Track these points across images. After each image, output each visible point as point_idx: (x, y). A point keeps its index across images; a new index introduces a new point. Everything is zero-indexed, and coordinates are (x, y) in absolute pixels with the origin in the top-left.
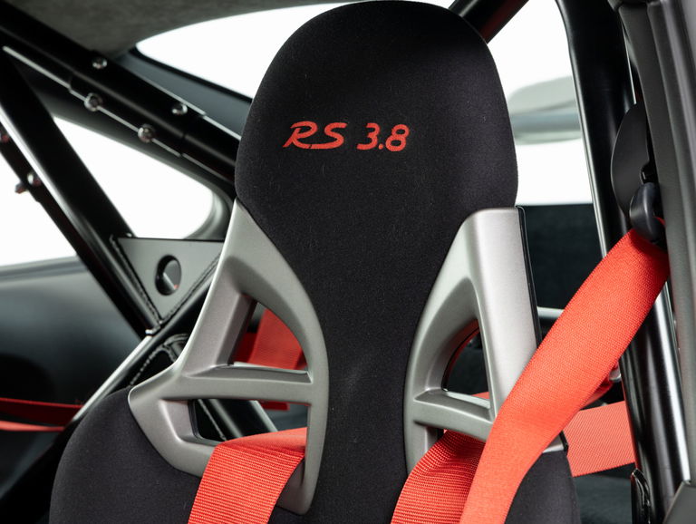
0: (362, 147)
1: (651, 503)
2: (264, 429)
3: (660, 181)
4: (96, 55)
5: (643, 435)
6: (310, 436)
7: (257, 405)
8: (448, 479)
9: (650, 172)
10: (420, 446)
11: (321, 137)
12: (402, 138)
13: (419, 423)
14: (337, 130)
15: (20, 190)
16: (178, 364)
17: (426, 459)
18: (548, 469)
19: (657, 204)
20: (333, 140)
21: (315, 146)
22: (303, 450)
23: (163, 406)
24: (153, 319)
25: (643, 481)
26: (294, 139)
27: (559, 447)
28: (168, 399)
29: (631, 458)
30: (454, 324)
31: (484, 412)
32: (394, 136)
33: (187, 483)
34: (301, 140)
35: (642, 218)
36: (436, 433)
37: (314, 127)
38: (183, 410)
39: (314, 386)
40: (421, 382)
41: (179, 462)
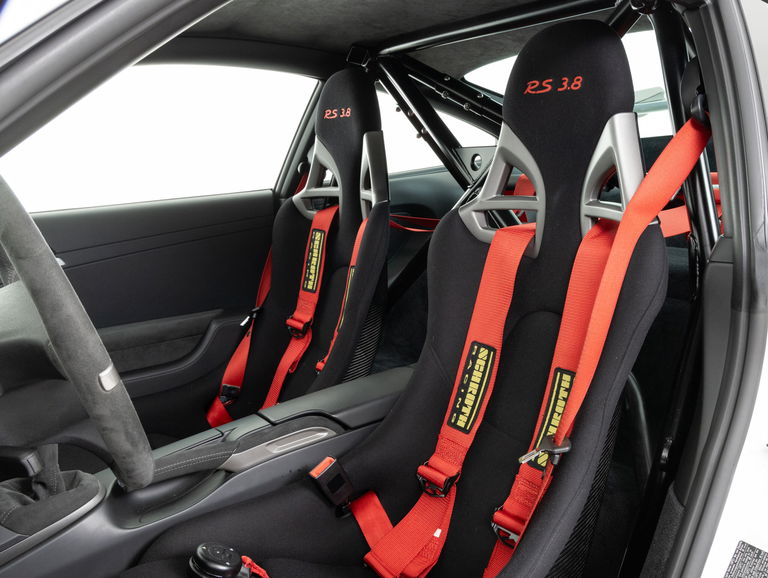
0: (560, 90)
1: (698, 248)
2: (516, 223)
3: (706, 92)
4: (445, 75)
5: (694, 218)
6: (538, 226)
7: (512, 212)
8: (601, 242)
9: (701, 90)
10: (587, 226)
11: (541, 87)
12: (579, 83)
13: (587, 216)
14: (547, 83)
15: (419, 136)
16: (479, 196)
17: (590, 232)
18: (652, 231)
19: (705, 104)
20: (547, 88)
21: (539, 92)
22: (534, 231)
23: (474, 214)
24: (470, 181)
25: (694, 238)
26: (528, 90)
27: (657, 222)
28: (476, 211)
29: (688, 229)
30: (604, 169)
31: (619, 209)
32: (575, 82)
33: (484, 247)
34: (532, 90)
35: (697, 112)
36: (595, 220)
37: (537, 83)
38: (482, 215)
39: (539, 203)
40: (588, 197)
41: (480, 238)
